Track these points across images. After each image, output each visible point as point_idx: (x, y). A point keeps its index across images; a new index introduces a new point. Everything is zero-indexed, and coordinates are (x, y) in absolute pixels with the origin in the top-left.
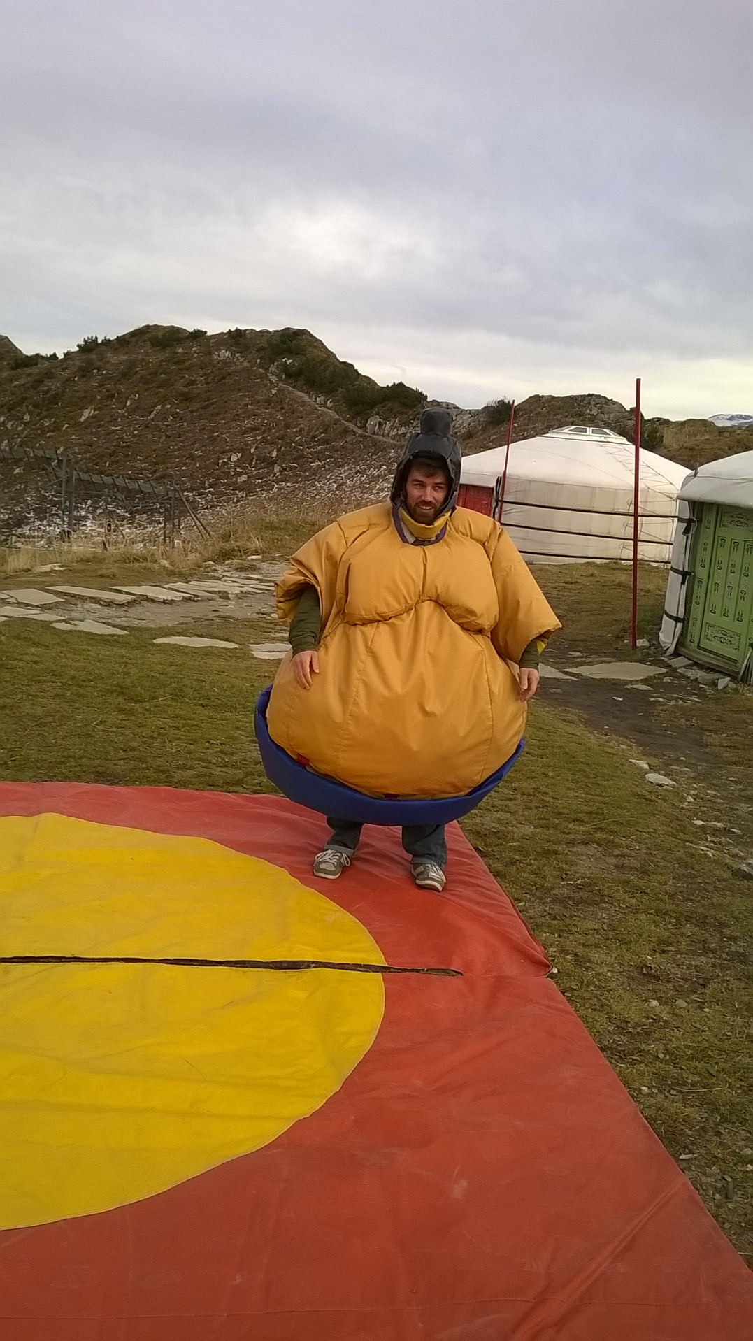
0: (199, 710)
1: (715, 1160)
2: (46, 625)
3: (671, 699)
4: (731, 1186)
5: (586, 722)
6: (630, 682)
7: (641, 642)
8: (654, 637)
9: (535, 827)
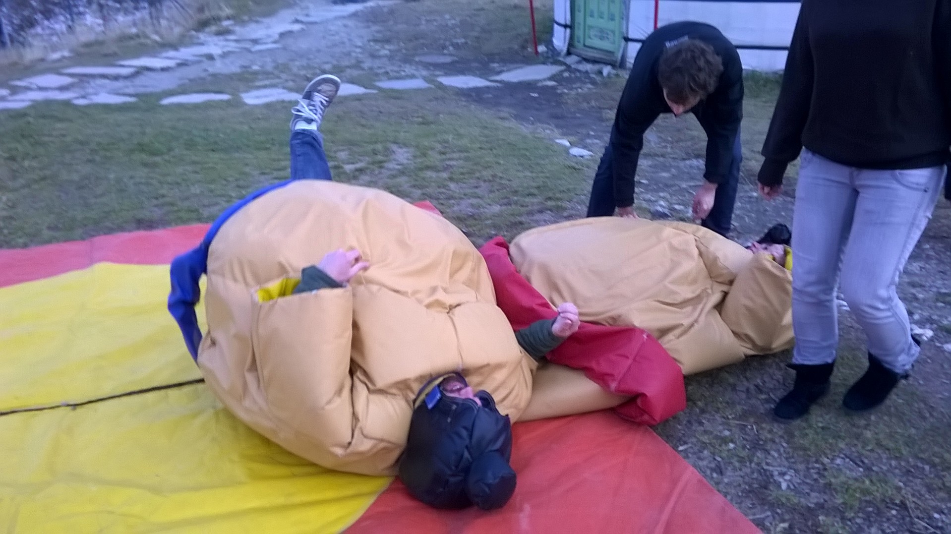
0: (212, 154)
1: (704, 446)
2: (67, 103)
3: (571, 89)
4: (722, 464)
5: (517, 117)
6: (541, 81)
7: (541, 48)
8: (549, 43)
9: (500, 205)
